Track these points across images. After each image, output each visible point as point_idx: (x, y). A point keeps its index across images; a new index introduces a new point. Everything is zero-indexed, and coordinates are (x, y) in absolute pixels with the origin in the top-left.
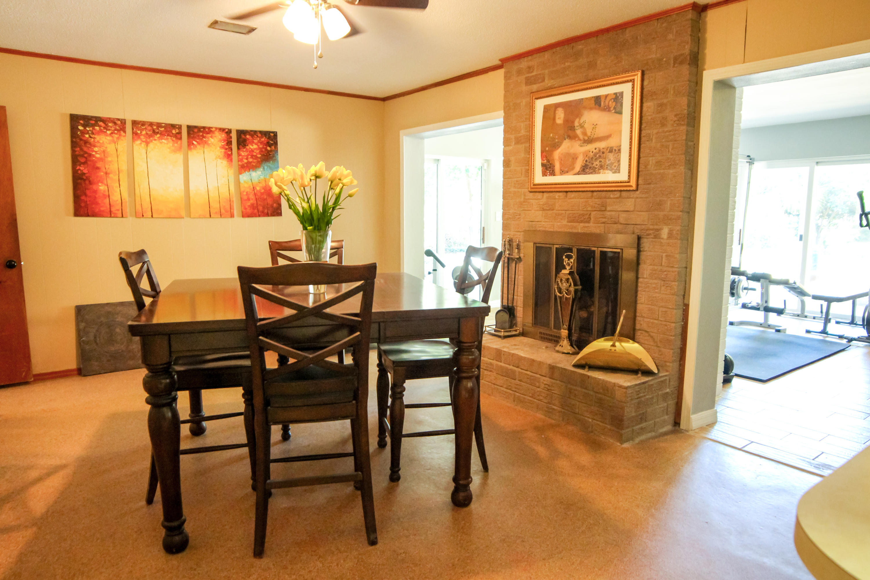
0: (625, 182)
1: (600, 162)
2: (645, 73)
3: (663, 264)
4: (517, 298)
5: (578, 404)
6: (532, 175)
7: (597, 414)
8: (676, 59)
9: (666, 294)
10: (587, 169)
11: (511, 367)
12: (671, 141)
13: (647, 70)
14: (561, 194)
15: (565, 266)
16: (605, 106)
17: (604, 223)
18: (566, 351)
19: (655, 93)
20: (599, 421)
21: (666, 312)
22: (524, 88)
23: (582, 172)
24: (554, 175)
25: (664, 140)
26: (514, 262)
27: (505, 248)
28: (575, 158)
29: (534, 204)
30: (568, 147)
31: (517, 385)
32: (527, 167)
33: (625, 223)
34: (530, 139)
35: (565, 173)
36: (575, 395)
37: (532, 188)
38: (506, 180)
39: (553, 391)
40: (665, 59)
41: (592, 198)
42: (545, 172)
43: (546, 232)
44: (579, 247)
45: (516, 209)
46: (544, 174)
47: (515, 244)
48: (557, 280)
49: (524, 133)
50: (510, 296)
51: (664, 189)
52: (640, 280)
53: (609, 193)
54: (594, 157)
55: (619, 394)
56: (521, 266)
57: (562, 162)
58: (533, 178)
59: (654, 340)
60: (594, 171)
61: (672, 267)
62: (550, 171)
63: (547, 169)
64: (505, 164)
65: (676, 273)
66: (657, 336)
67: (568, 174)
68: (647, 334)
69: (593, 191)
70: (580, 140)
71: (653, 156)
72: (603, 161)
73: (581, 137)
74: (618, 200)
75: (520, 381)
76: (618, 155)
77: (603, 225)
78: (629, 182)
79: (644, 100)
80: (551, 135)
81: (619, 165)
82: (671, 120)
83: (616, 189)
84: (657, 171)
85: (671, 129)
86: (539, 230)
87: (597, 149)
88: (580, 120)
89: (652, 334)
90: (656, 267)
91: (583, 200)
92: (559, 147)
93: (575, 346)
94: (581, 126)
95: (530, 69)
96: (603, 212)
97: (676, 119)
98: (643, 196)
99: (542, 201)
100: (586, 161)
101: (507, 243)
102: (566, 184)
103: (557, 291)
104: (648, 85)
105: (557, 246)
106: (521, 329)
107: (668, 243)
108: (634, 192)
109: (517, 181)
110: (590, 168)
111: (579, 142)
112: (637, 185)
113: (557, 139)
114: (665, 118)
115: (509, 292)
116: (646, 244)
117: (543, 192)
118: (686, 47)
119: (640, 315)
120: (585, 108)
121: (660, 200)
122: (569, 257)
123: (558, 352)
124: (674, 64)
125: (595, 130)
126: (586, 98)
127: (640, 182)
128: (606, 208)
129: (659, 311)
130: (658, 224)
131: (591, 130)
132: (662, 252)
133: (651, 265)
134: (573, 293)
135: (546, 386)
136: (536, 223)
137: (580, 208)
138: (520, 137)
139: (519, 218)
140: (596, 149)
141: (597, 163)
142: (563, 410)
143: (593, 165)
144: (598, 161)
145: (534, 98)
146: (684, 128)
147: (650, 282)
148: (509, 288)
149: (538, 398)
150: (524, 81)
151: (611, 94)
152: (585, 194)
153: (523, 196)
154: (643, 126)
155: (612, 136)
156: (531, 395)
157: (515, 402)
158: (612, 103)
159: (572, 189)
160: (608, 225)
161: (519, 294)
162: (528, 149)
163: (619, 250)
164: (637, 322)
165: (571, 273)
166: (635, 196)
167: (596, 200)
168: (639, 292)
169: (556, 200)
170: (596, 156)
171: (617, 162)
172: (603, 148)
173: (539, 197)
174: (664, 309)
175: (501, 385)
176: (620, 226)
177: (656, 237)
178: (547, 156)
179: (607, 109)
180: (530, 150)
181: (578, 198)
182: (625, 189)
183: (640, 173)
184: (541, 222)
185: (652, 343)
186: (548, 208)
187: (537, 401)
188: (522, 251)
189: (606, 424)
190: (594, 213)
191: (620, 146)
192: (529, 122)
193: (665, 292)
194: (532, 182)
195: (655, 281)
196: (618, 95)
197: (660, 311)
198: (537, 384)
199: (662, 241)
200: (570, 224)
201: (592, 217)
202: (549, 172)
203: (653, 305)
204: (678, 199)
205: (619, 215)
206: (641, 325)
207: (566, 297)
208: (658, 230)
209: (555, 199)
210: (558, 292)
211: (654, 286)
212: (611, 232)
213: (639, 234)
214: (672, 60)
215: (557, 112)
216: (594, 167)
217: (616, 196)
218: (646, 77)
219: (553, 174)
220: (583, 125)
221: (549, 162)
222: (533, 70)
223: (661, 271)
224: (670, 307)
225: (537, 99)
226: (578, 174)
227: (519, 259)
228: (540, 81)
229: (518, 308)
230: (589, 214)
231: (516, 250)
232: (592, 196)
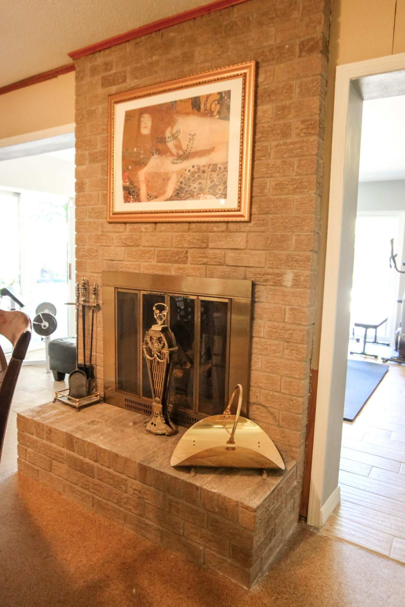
0: (235, 211)
1: (200, 183)
2: (260, 65)
3: (286, 320)
4: (96, 355)
5: (182, 522)
6: (111, 200)
7: (210, 541)
8: (302, 45)
9: (290, 359)
10: (182, 193)
11: (87, 460)
12: (296, 157)
13: (263, 61)
14: (148, 226)
15: (156, 320)
16: (206, 110)
17: (204, 264)
18: (159, 432)
19: (273, 92)
20: (215, 551)
21: (291, 382)
22: (101, 91)
23: (176, 198)
24: (139, 201)
25: (286, 156)
26: (91, 311)
27: (79, 293)
28: (166, 179)
29: (114, 238)
30: (157, 166)
31: (96, 485)
32: (105, 192)
33: (234, 265)
34: (108, 156)
35: (153, 199)
36: (178, 510)
37: (110, 218)
38: (79, 207)
39: (145, 500)
40: (287, 46)
41: (188, 232)
42: (128, 197)
43: (129, 275)
44: (173, 295)
45: (92, 244)
46: (127, 200)
47: (91, 288)
48: (145, 339)
49: (101, 149)
50: (88, 352)
51: (287, 221)
52: (255, 339)
53: (212, 225)
54: (191, 177)
55: (244, 518)
56: (99, 315)
57: (150, 184)
58: (113, 205)
59: (275, 418)
60: (191, 196)
61: (299, 324)
62: (134, 196)
63: (130, 193)
64: (77, 188)
65: (305, 333)
66: (279, 413)
67: (157, 199)
68: (265, 410)
69: (190, 223)
70: (172, 155)
71: (272, 177)
72: (203, 183)
73: (174, 151)
74: (224, 234)
75: (101, 480)
76: (224, 175)
77: (204, 266)
78: (239, 210)
79: (259, 101)
80: (135, 150)
81: (226, 188)
82: (297, 128)
83: (222, 219)
84: (277, 197)
85: (297, 140)
86: (122, 272)
87: (196, 167)
88: (172, 129)
89: (271, 409)
90: (276, 324)
91: (177, 234)
92: (145, 165)
93: (171, 423)
94: (175, 137)
95: (107, 66)
96: (204, 250)
97: (303, 126)
98: (259, 229)
99: (123, 234)
100: (181, 183)
101: (80, 287)
102: (154, 213)
103: (145, 352)
104: (264, 81)
105: (145, 293)
106: (102, 393)
107: (294, 293)
108: (245, 224)
109: (93, 209)
110: (187, 191)
111: (171, 159)
112: (251, 215)
113: (142, 154)
114: (288, 126)
115: (86, 348)
116: (263, 293)
117: (125, 223)
118: (318, 28)
119: (256, 385)
120: (179, 113)
121: (281, 236)
122: (162, 309)
123: (150, 432)
124: (301, 51)
125: (192, 142)
126: (180, 100)
127: (254, 210)
128: (207, 245)
129: (281, 381)
130: (280, 267)
131: (187, 142)
132: (285, 304)
133: (270, 320)
134: (167, 356)
135: (136, 492)
136: (119, 262)
137: (174, 244)
138: (97, 153)
139: (96, 256)
140: (193, 167)
141: (195, 186)
142: (161, 528)
143: (190, 189)
144: (197, 183)
145: (112, 102)
146: (314, 138)
147: (269, 343)
148: (86, 342)
149: (125, 506)
150: (100, 82)
151: (214, 94)
152: (179, 225)
153: (100, 228)
154: (257, 137)
155: (216, 149)
156: (115, 501)
157: (95, 507)
158: (216, 105)
159: (164, 220)
160: (210, 267)
161: (98, 350)
162: (106, 169)
163: (227, 301)
164: (251, 393)
165: (164, 330)
166: (247, 229)
167: (195, 234)
168: (254, 356)
169: (143, 233)
170: (193, 176)
171: (222, 184)
172: (204, 166)
173: (121, 230)
174: (288, 380)
175: (75, 482)
176: (227, 269)
177: (275, 284)
178: (130, 176)
179: (208, 113)
180: (108, 171)
181: (170, 231)
182: (234, 219)
183: (254, 199)
184: (123, 261)
185: (272, 422)
186: (132, 244)
187: (125, 511)
188: (100, 297)
189: (224, 555)
190: (192, 250)
191: (227, 162)
192: (107, 134)
193: (289, 357)
194: (111, 209)
195: (276, 342)
196: (223, 95)
197: (283, 381)
198: (124, 488)
199: (285, 289)
200: (160, 264)
201: (189, 254)
202: (133, 198)
203: (273, 373)
204: (306, 234)
205: (225, 254)
206: (257, 397)
207: (158, 361)
208: (281, 275)
209: (141, 232)
210: (147, 354)
211: (273, 348)
212: (215, 277)
213: (253, 279)
214: (297, 47)
215: (142, 119)
216: (191, 190)
217: (221, 229)
218: (261, 71)
219: (138, 199)
220: (176, 135)
221: (133, 185)
222: (112, 67)
223: (283, 328)
224: (297, 377)
225: (116, 102)
226: (171, 199)
227: (98, 307)
228: (120, 81)
229: (98, 367)
230: (185, 252)
231: (93, 296)
232: (189, 229)
